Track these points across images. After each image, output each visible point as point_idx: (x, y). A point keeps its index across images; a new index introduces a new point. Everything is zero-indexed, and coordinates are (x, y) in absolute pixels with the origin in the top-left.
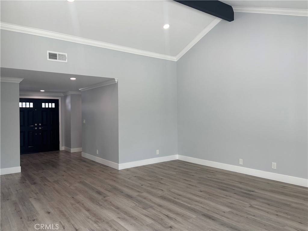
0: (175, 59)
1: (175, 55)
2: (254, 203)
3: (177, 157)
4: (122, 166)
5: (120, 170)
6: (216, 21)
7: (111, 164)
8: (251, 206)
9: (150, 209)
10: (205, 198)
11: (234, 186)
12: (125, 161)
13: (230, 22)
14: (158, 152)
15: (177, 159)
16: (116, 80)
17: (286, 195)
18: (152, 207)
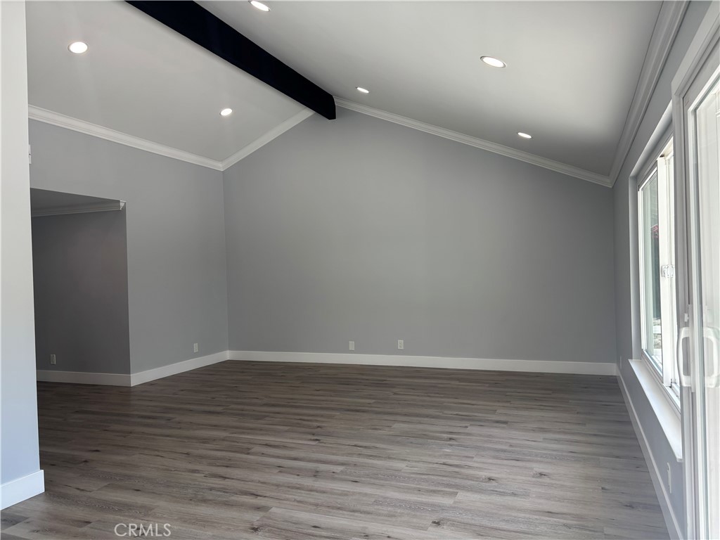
0: (220, 166)
1: (221, 160)
2: (395, 390)
3: (228, 355)
4: (138, 378)
5: (134, 387)
6: (306, 113)
7: (110, 379)
8: (395, 394)
9: (267, 418)
10: (331, 396)
11: (357, 379)
12: (142, 368)
13: (330, 119)
14: (196, 348)
15: (228, 359)
16: (122, 205)
17: (426, 378)
18: (267, 416)
